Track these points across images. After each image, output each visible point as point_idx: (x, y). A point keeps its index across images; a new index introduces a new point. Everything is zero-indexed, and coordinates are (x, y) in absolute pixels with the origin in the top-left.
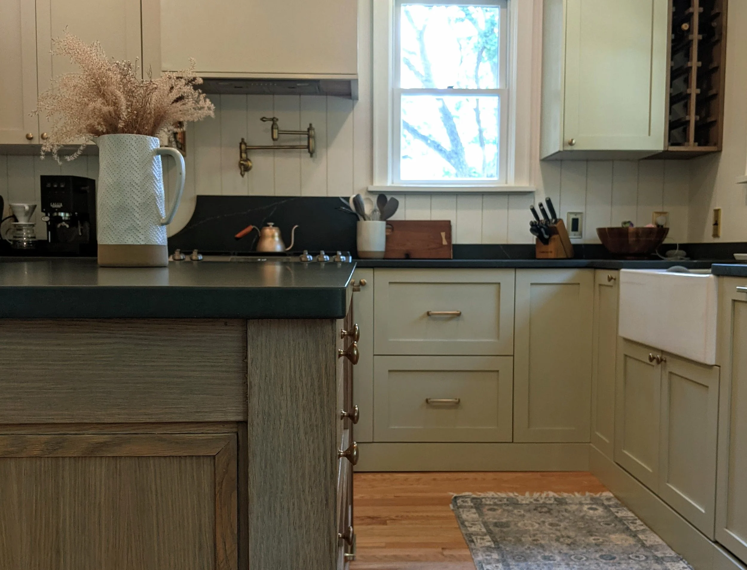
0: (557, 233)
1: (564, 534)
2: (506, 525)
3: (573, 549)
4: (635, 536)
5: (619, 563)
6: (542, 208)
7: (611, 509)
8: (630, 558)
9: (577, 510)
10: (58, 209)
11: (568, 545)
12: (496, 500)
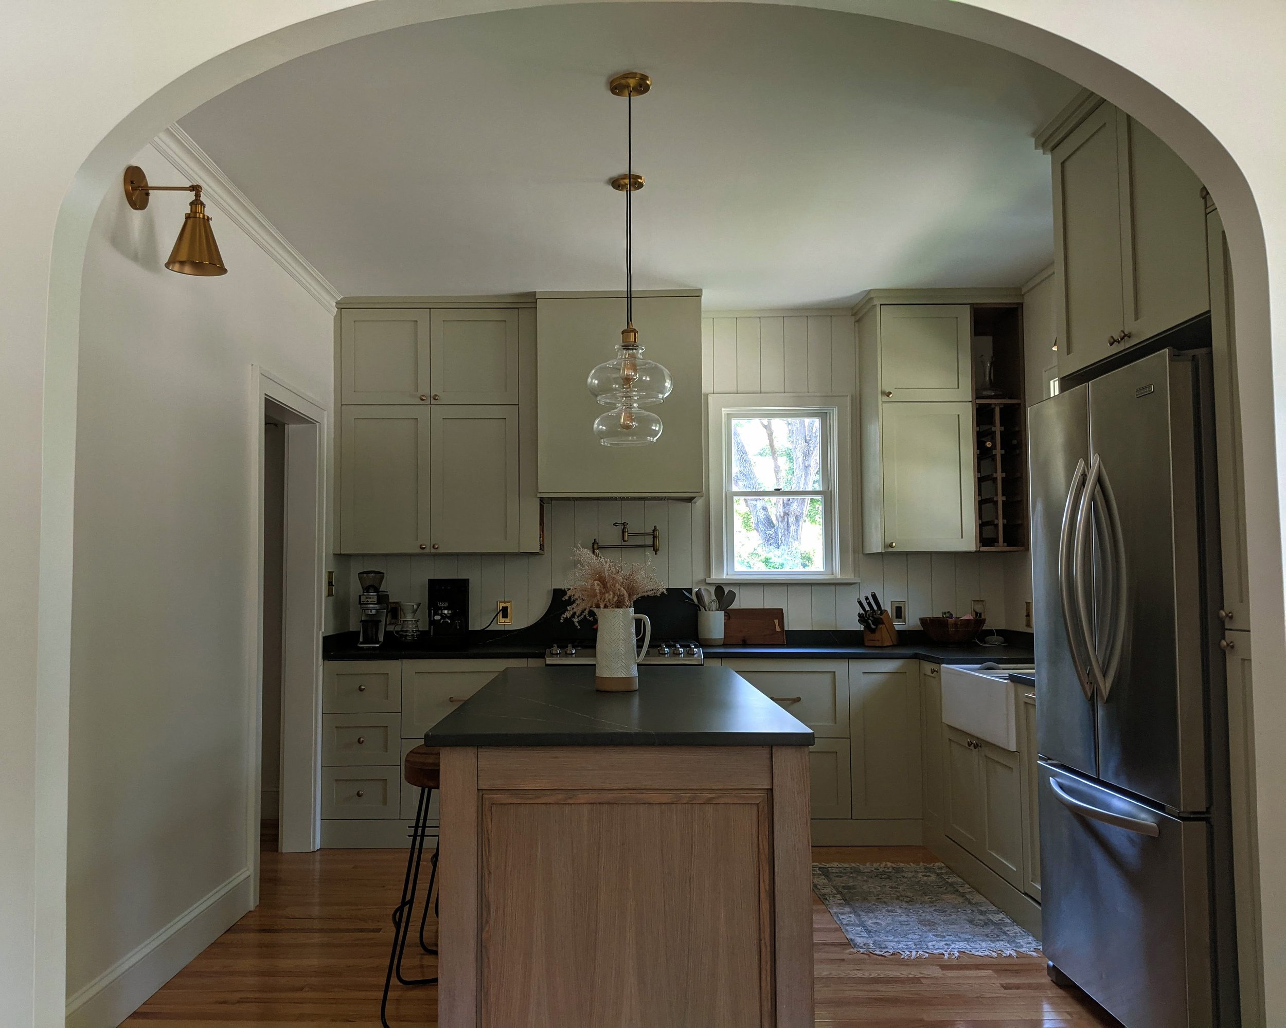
0: (883, 623)
1: (903, 894)
2: (853, 887)
3: (911, 905)
4: (963, 896)
5: (950, 915)
6: (868, 601)
7: (943, 876)
8: (958, 911)
9: (913, 877)
10: (444, 607)
11: (907, 902)
12: (841, 869)
